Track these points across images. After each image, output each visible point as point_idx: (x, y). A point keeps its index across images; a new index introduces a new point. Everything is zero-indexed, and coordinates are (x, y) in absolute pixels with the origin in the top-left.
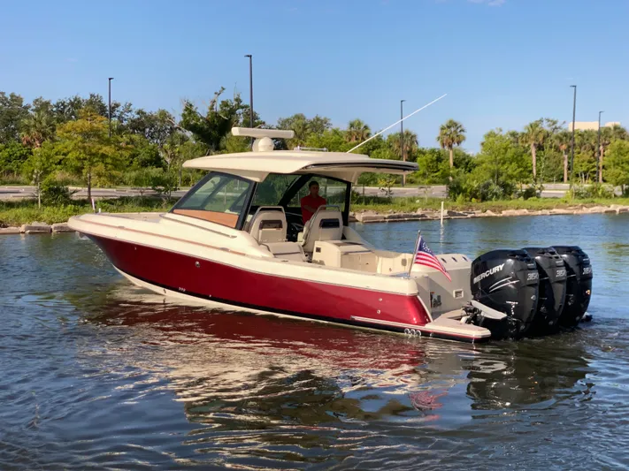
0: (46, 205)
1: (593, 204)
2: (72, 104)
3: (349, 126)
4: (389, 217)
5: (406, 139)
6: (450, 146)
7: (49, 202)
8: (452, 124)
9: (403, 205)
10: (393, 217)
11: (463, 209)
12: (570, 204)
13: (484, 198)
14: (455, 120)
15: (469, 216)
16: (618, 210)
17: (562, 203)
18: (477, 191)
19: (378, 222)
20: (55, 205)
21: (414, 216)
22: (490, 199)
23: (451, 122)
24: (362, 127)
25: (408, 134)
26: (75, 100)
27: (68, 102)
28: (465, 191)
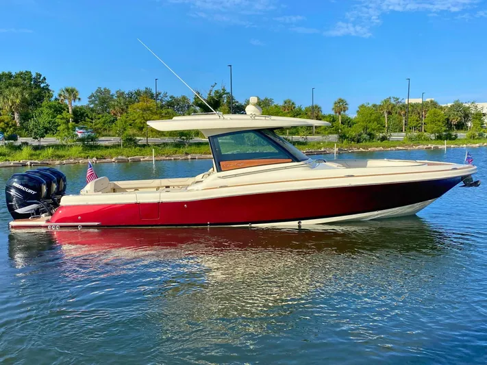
0: (125, 147)
1: (419, 144)
2: (136, 93)
3: (284, 103)
4: (306, 152)
5: (315, 109)
6: (340, 113)
7: (127, 145)
8: (341, 101)
9: (314, 146)
10: (308, 152)
11: (346, 147)
12: (406, 144)
13: (358, 141)
14: (343, 99)
15: (350, 151)
16: (432, 147)
17: (402, 144)
18: (354, 137)
20: (130, 147)
21: (320, 152)
22: (362, 142)
24: (291, 103)
25: (316, 107)
26: (138, 91)
28: (348, 138)
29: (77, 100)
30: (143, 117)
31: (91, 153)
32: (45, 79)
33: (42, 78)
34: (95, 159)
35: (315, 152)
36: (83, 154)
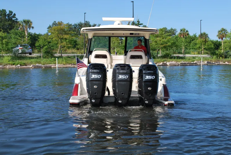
0: (44, 58)
2: (79, 25)
3: (180, 31)
4: (181, 64)
5: (203, 36)
6: (222, 39)
7: (46, 57)
8: (223, 30)
9: (189, 59)
10: (183, 64)
11: (214, 61)
13: (226, 57)
14: (224, 28)
15: (216, 64)
18: (222, 54)
19: (176, 66)
20: (48, 58)
21: (192, 64)
22: (229, 58)
23: (222, 29)
24: (185, 31)
25: (204, 34)
26: (80, 23)
27: (78, 24)
28: (217, 54)
29: (31, 29)
30: (58, 36)
31: (18, 61)
32: (15, 15)
33: (13, 14)
34: (19, 65)
35: (188, 63)
36: (11, 62)
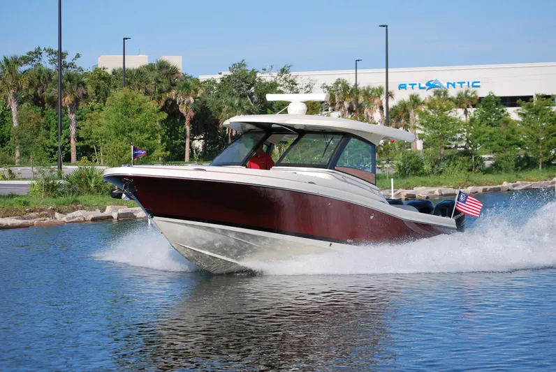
1: (75, 205)
12: (32, 207)
16: (115, 215)
17: (17, 206)
